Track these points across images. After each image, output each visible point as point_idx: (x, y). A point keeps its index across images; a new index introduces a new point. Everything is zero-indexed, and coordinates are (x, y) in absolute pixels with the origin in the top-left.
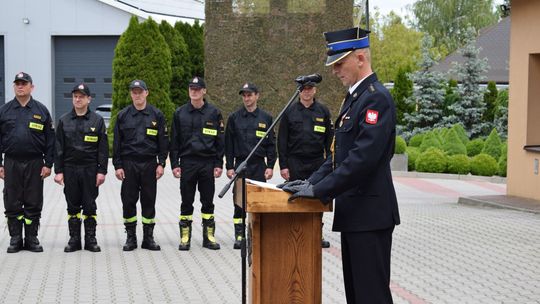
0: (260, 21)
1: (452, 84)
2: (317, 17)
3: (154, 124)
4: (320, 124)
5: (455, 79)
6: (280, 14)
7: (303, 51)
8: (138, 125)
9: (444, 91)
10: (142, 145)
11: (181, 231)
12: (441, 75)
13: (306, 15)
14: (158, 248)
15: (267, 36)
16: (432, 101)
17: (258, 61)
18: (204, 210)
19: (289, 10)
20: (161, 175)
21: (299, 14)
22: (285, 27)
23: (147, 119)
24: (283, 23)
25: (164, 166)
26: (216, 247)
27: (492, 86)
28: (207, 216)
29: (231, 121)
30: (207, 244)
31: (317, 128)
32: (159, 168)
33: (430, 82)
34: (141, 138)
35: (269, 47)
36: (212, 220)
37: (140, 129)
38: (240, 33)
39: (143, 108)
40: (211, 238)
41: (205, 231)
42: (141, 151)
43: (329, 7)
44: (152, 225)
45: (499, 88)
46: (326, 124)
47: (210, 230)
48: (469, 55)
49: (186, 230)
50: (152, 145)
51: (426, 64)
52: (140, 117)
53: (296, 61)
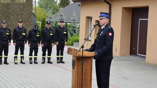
0: (8, 4)
1: (56, 23)
2: (23, 4)
3: (8, 32)
4: (52, 33)
5: (57, 21)
6: (13, 3)
7: (19, 13)
8: (4, 32)
9: (54, 24)
10: (5, 37)
11: (15, 59)
12: (54, 20)
13: (20, 3)
14: (8, 64)
15: (10, 8)
16: (52, 26)
17: (7, 15)
18: (21, 54)
19: (16, 2)
20: (10, 45)
21: (18, 3)
22: (15, 6)
23: (6, 30)
24: (14, 5)
25: (10, 42)
26: (24, 63)
27: (66, 23)
28: (22, 56)
29: (30, 32)
30: (22, 62)
31: (51, 34)
32: (9, 43)
33: (51, 22)
34: (5, 35)
35: (10, 11)
36: (23, 56)
37: (5, 33)
38: (2, 7)
39: (5, 27)
40: (23, 61)
41: (21, 59)
42: (5, 39)
43: (26, 2)
44: (7, 58)
45: (68, 24)
46: (53, 33)
47: (23, 59)
48: (61, 15)
49: (16, 59)
50: (8, 37)
51: (50, 17)
52: (4, 30)
53: (17, 15)
